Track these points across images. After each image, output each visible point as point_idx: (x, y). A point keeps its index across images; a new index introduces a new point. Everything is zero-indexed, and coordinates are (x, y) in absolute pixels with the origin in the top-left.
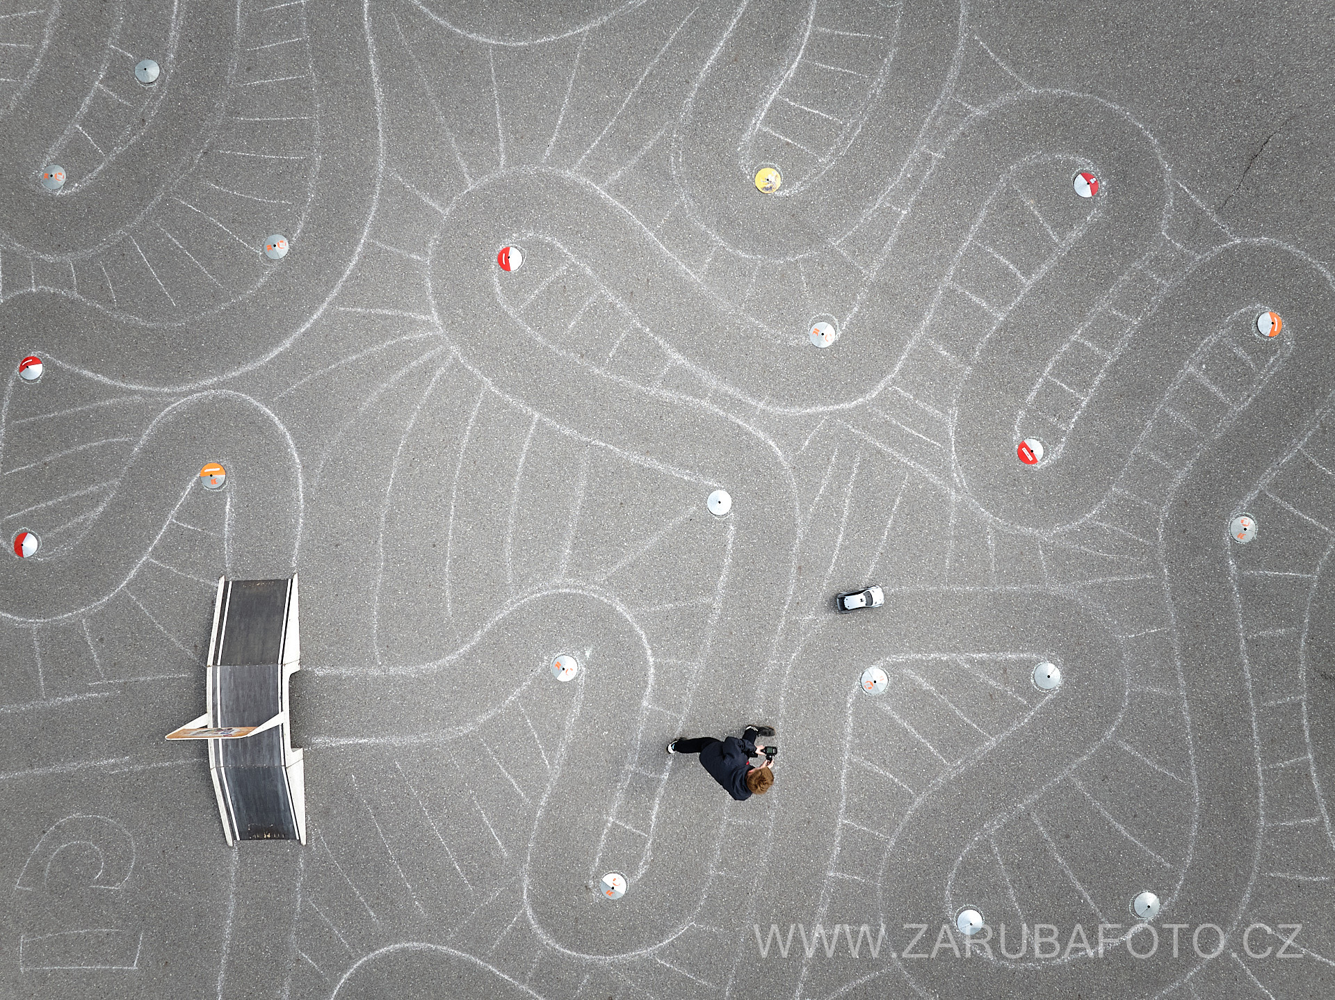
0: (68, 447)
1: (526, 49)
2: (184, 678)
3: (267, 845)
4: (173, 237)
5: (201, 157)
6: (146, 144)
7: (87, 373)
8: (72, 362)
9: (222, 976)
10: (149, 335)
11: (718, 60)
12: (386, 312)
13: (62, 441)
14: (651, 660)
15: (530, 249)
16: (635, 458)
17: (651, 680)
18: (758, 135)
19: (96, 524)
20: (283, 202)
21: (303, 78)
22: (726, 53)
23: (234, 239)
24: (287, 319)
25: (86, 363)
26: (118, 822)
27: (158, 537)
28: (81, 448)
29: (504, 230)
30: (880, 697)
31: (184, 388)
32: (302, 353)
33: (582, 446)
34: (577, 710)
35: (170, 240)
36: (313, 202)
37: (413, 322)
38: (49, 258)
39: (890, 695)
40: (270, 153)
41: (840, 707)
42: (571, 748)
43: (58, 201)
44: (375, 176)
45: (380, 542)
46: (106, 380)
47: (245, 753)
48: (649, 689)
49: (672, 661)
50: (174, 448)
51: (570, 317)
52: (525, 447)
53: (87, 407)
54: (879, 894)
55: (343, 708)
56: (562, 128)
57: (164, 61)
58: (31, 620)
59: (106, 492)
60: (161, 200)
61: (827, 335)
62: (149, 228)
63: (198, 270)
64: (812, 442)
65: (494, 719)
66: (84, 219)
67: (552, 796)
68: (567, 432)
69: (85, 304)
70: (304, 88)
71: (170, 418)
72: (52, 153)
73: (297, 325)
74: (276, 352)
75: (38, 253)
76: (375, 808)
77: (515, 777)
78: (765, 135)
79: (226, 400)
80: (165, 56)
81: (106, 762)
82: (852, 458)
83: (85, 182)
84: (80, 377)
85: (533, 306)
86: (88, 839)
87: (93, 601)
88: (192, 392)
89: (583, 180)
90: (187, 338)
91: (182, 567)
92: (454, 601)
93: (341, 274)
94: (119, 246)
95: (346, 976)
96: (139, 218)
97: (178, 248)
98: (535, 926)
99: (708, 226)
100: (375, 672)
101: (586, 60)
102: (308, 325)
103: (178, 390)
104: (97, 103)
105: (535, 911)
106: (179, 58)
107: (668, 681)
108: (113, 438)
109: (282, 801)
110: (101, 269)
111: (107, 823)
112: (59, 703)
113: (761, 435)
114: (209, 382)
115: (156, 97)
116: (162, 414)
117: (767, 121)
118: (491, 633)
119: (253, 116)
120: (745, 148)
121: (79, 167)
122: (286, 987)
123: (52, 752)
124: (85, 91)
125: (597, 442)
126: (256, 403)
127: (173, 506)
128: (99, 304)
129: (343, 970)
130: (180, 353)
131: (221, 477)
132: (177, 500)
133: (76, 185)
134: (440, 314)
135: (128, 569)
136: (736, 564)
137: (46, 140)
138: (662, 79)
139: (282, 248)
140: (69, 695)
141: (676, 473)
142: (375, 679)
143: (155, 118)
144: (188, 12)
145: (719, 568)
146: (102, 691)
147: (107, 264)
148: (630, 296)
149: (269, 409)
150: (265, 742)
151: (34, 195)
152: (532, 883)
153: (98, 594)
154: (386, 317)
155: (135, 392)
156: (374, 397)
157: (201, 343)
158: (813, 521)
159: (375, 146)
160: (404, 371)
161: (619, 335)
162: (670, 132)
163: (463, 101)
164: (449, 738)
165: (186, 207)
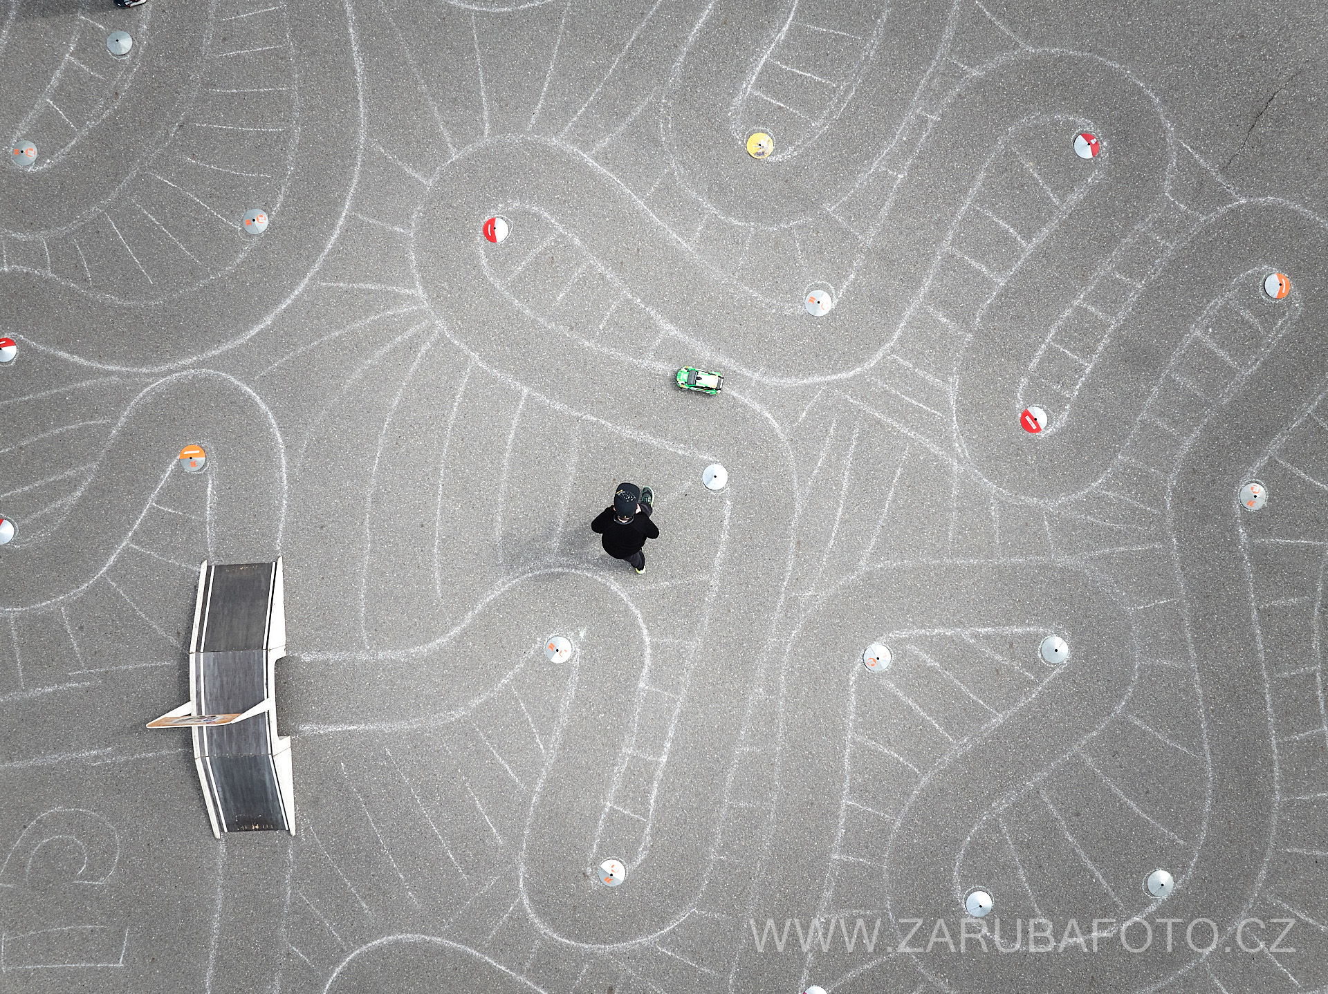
0: (44, 431)
1: (509, 15)
2: (167, 666)
3: (256, 836)
4: (150, 213)
5: (177, 131)
6: (120, 118)
7: (61, 354)
8: (47, 343)
9: (210, 972)
10: (126, 314)
11: (706, 23)
12: (369, 286)
13: (38, 425)
14: (647, 639)
15: (516, 220)
16: (628, 433)
17: (648, 660)
18: (749, 99)
19: (74, 509)
20: (262, 175)
21: (280, 48)
22: (715, 17)
23: (212, 215)
24: (267, 296)
25: (61, 344)
26: (101, 815)
27: (138, 522)
28: (57, 432)
29: (489, 200)
30: (884, 674)
31: (163, 368)
32: (283, 329)
33: (572, 421)
34: (572, 693)
35: (146, 217)
36: (292, 175)
37: (397, 296)
38: (22, 237)
39: (893, 672)
40: (248, 125)
41: (843, 685)
42: (567, 731)
43: (29, 178)
44: (356, 147)
45: (367, 523)
46: (81, 361)
47: (230, 741)
48: (646, 670)
49: (669, 640)
50: (153, 430)
51: (559, 290)
52: (515, 423)
53: (63, 389)
54: (886, 876)
55: (331, 694)
56: (548, 95)
57: (137, 32)
58: (8, 609)
59: (83, 476)
60: (136, 176)
61: (824, 303)
62: (124, 204)
63: (176, 247)
64: (809, 413)
65: (486, 703)
66: (57, 196)
67: (547, 781)
68: (557, 407)
69: (59, 284)
70: (282, 59)
71: (149, 399)
72: (23, 127)
73: (277, 302)
74: (256, 329)
75: (10, 232)
76: (365, 796)
77: (509, 762)
78: (756, 99)
79: (206, 379)
80: (137, 27)
81: (87, 754)
82: (851, 430)
83: (58, 157)
84: (55, 359)
85: (520, 279)
86: (70, 834)
87: (72, 588)
88: (170, 372)
89: (570, 148)
90: (165, 317)
91: (163, 551)
92: (443, 582)
93: (322, 249)
94: (94, 223)
95: (338, 970)
96: (114, 194)
97: (154, 224)
98: (532, 915)
99: (699, 193)
100: (363, 657)
101: (571, 26)
102: (289, 301)
103: (156, 370)
104: (68, 76)
105: (532, 900)
106: (152, 29)
107: (665, 661)
108: (90, 420)
109: (269, 790)
110: (75, 247)
111: (90, 816)
112: (39, 694)
113: (757, 407)
114: (188, 361)
115: (129, 70)
116: (141, 395)
117: (758, 86)
118: (482, 615)
119: (230, 87)
120: (736, 113)
121: (51, 142)
122: (277, 982)
123: (32, 744)
124: (55, 64)
125: (588, 417)
126: (237, 382)
127: (153, 489)
128: (74, 283)
129: (335, 963)
130: (158, 332)
131: (201, 460)
132: (157, 482)
133: (48, 161)
134: (425, 287)
135: (108, 555)
136: (733, 539)
137: (16, 115)
138: (650, 43)
139: (262, 223)
140: (48, 685)
141: (670, 447)
142: (364, 664)
143: (128, 91)
145: (715, 544)
146: (83, 681)
147: (82, 242)
148: (620, 267)
149: (250, 388)
150: (251, 729)
151: (4, 171)
152: (528, 871)
153: (77, 581)
154: (369, 292)
155: (110, 373)
156: (358, 374)
157: (179, 321)
158: (811, 495)
159: (355, 116)
160: (388, 347)
161: (609, 307)
162: (658, 97)
163: (446, 69)
164: (440, 723)
165: (162, 182)
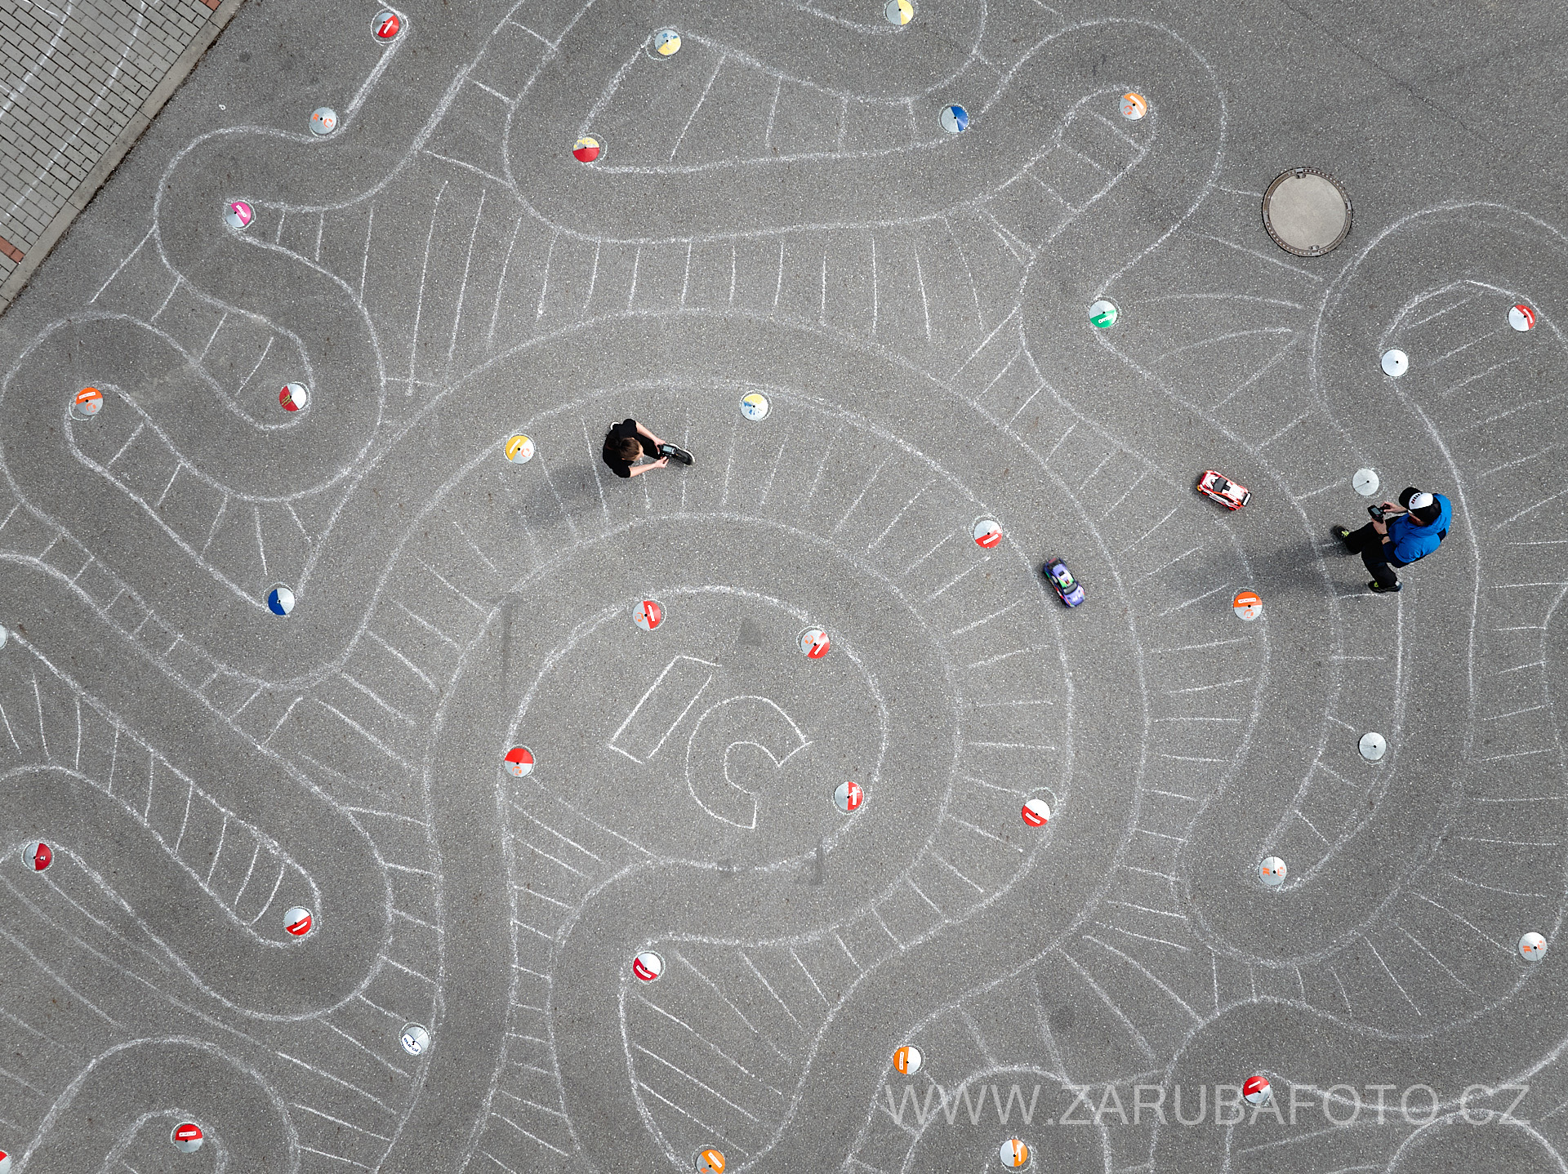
5: (1440, 845)
6: (1376, 831)
8: (1304, 1081)
10: (1392, 1048)
20: (1536, 895)
21: (1549, 752)
23: (1484, 939)
24: (1550, 1029)
25: (1320, 1082)
38: (1272, 964)
40: (1518, 838)
43: (1278, 898)
57: (1391, 733)
60: (1398, 896)
62: (1385, 928)
63: (1445, 975)
66: (1310, 918)
69: (1315, 1016)
70: (1551, 764)
71: (1421, 1141)
72: (1270, 842)
74: (1539, 1066)
75: (1258, 958)
80: (1391, 728)
83: (1309, 875)
90: (1436, 1051)
94: (1352, 949)
96: (1374, 916)
97: (1420, 950)
104: (1318, 784)
106: (1407, 731)
108: (1356, 1165)
110: (1332, 975)
115: (1383, 776)
116: (1412, 1137)
119: (1496, 796)
121: (1301, 858)
124: (1302, 769)
128: (1332, 1015)
130: (1428, 1068)
133: (1299, 879)
137: (1262, 829)
143: (1384, 800)
144: (1413, 676)
147: (1340, 969)
149: (1536, 1131)
151: (1249, 892)
157: (1452, 1057)
165: (1427, 903)
